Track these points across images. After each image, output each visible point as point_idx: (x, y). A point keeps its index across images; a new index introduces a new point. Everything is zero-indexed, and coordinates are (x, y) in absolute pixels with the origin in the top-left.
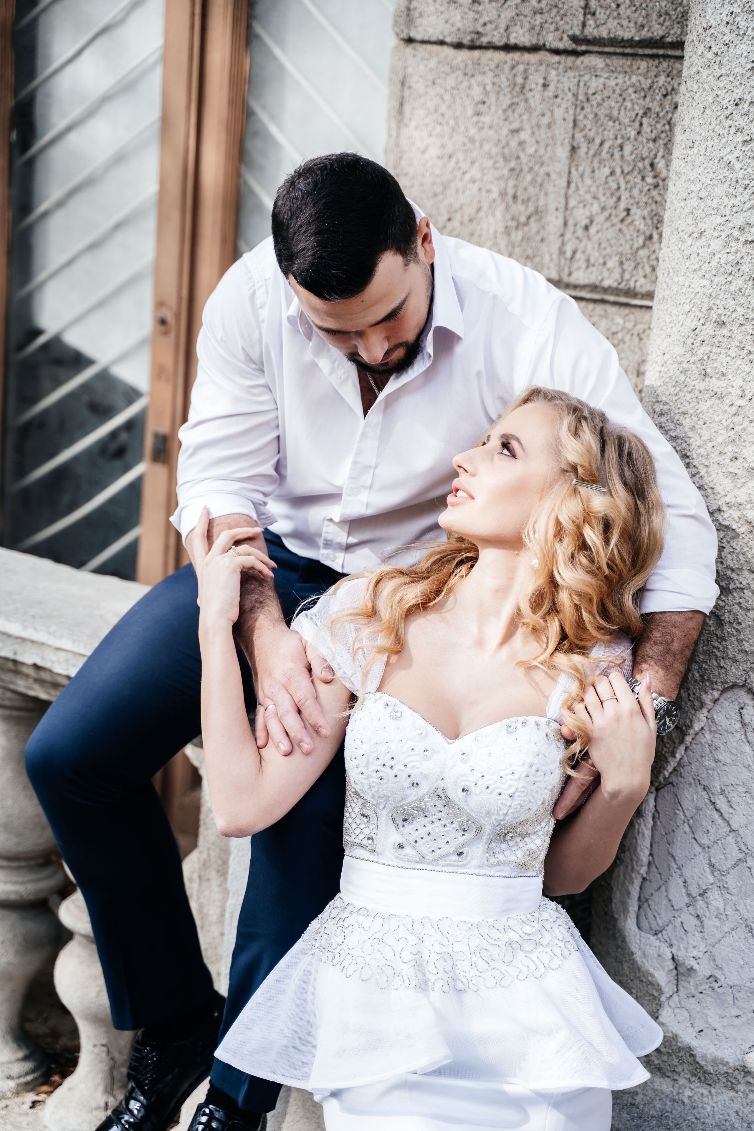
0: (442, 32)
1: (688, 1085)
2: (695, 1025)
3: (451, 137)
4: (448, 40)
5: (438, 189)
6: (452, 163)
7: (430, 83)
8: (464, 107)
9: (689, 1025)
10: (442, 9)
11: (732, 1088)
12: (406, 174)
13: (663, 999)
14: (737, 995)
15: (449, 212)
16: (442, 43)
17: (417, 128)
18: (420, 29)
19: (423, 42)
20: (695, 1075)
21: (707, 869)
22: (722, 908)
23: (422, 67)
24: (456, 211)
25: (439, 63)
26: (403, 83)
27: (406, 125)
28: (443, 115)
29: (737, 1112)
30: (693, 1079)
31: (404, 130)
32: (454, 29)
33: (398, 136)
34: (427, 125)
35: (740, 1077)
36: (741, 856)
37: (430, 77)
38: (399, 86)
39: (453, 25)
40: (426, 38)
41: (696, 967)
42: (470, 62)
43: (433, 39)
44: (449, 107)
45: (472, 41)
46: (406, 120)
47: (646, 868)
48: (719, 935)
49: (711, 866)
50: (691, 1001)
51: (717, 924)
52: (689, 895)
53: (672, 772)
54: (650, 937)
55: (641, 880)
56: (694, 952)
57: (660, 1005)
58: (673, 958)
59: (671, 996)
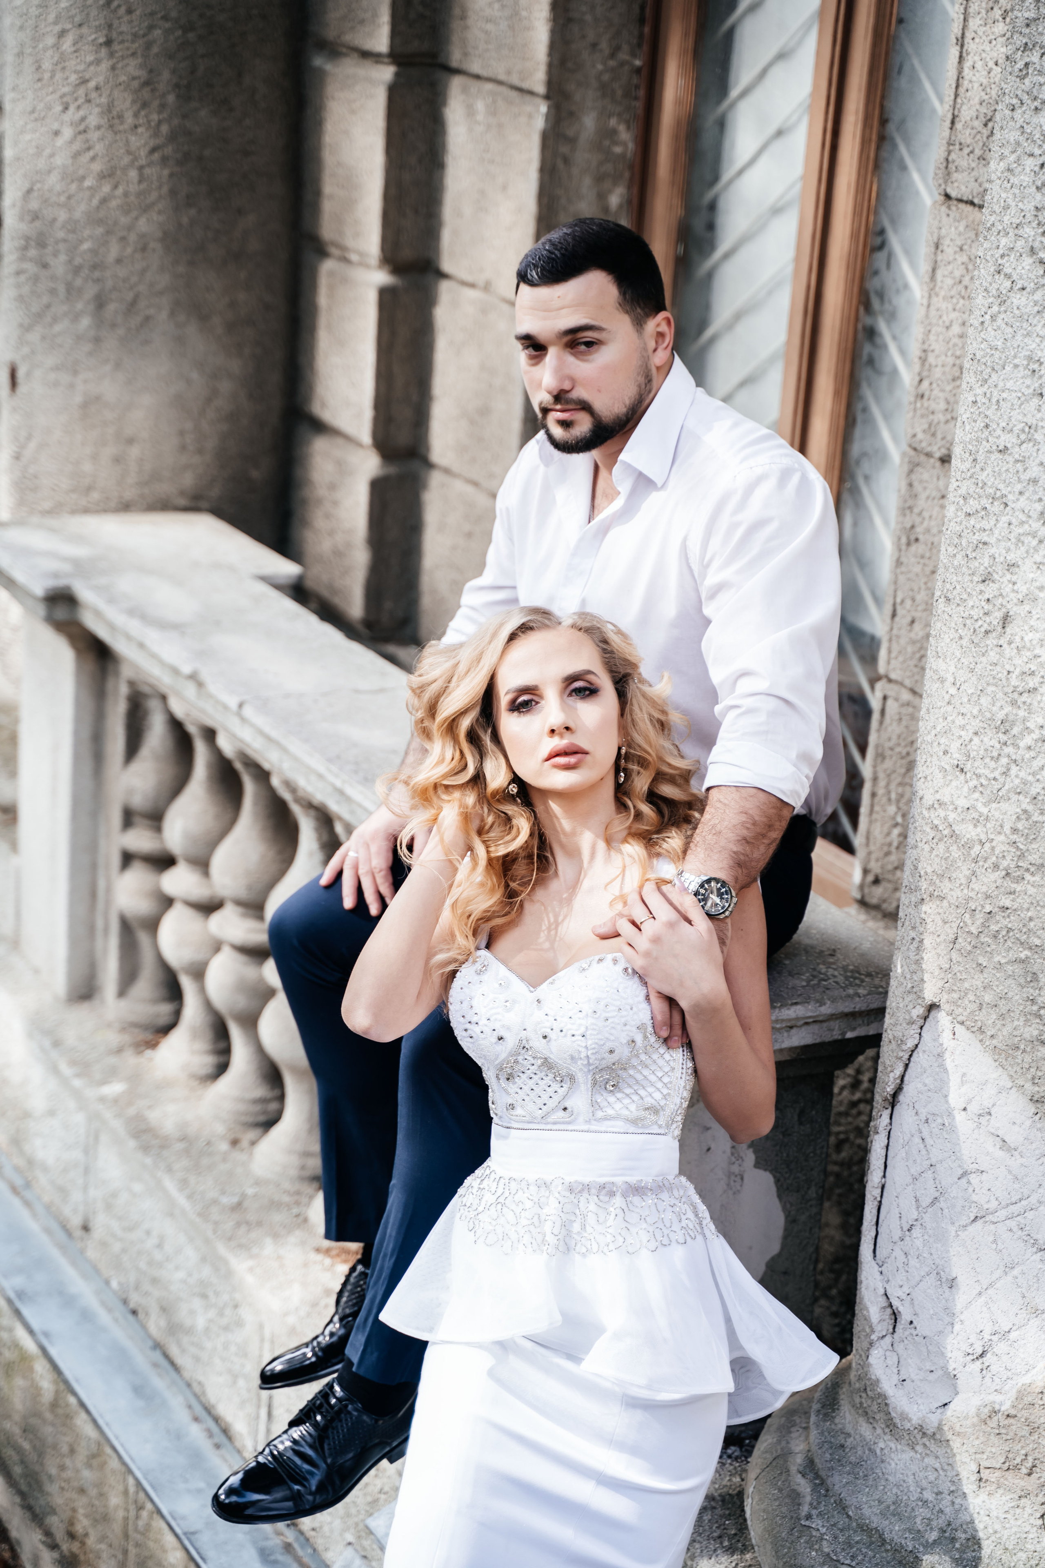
1: (882, 1435)
2: (901, 1373)
4: (976, 201)
7: (958, 249)
9: (896, 1371)
10: (973, 165)
11: (913, 1448)
13: (874, 1337)
14: (930, 1347)
17: (944, 298)
18: (956, 184)
19: (960, 200)
20: (888, 1426)
21: (914, 1203)
22: (921, 1248)
23: (953, 229)
25: (967, 226)
26: (937, 247)
27: (937, 295)
29: (914, 1474)
30: (887, 1430)
31: (934, 300)
34: (952, 297)
35: (918, 1436)
36: (937, 1194)
37: (959, 243)
38: (933, 250)
39: (980, 186)
40: (959, 196)
41: (901, 1308)
43: (965, 198)
46: (937, 288)
47: (879, 1190)
48: (918, 1278)
49: (917, 1201)
50: (902, 1345)
51: (918, 1265)
52: (902, 1228)
53: (899, 1089)
54: (876, 1267)
55: (876, 1203)
56: (900, 1293)
57: (871, 1344)
58: (886, 1295)
59: (884, 1337)
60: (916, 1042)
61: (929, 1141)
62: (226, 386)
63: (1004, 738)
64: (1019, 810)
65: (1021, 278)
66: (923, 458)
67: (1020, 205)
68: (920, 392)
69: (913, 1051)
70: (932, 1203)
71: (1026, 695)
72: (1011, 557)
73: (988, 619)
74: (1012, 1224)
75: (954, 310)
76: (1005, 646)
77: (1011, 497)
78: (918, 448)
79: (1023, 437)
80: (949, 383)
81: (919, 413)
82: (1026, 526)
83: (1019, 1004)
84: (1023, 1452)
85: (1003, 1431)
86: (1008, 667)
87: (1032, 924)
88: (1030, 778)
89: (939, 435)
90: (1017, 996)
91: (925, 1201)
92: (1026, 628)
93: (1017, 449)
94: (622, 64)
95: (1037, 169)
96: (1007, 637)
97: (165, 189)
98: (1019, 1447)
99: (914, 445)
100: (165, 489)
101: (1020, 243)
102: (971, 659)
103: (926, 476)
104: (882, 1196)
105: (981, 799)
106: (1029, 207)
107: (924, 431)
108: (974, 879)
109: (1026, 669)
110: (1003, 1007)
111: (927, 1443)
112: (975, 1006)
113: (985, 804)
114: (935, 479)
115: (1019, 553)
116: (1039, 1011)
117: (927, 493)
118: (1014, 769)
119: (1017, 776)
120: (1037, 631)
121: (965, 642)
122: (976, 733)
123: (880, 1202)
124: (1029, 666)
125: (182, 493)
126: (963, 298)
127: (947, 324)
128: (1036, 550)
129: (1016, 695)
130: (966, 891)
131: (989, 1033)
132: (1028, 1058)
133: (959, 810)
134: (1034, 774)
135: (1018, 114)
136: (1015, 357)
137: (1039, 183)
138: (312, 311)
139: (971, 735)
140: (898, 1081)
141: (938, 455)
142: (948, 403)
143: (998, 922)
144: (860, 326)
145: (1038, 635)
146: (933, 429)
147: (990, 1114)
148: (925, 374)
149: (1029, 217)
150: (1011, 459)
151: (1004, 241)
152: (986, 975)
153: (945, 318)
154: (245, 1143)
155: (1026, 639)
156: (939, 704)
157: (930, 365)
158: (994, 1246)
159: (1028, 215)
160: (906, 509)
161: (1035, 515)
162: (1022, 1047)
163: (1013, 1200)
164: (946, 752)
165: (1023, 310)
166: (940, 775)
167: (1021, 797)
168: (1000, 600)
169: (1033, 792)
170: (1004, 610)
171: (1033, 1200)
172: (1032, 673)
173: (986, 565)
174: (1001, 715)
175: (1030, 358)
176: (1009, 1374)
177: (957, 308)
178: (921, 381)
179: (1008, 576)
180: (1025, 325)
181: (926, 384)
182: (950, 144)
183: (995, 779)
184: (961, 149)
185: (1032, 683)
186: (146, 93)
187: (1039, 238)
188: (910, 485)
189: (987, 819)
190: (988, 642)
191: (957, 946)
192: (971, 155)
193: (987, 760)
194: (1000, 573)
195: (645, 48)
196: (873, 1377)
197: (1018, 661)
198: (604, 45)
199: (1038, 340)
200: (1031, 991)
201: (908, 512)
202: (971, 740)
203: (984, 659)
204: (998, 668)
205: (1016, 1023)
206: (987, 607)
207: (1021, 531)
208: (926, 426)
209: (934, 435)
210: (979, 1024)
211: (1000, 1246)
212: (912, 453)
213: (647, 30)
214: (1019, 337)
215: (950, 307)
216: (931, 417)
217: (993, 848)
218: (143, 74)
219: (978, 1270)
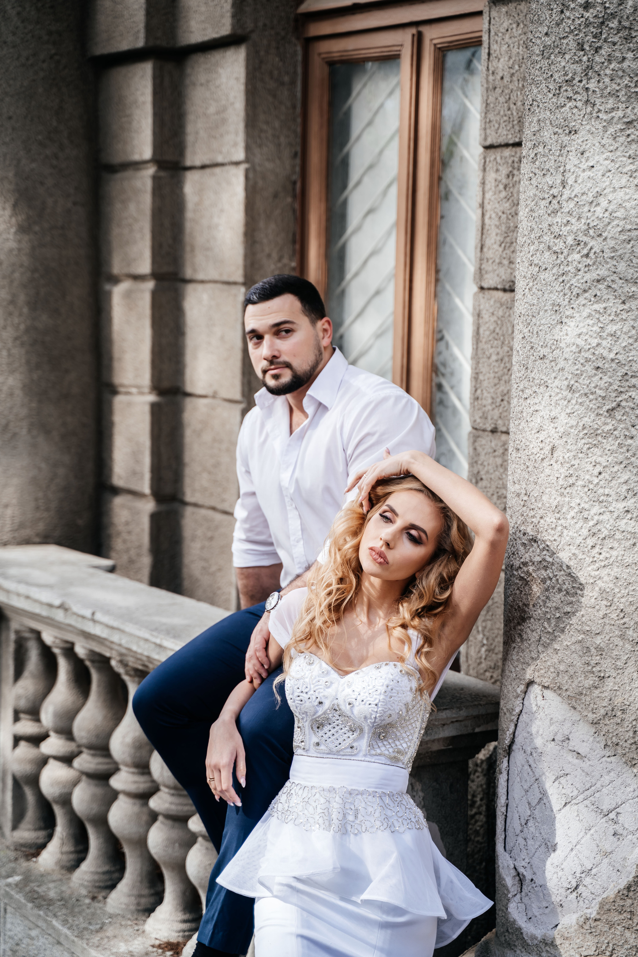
0: (496, 282)
2: (528, 914)
3: (502, 348)
4: (499, 287)
5: (496, 381)
6: (502, 365)
7: (491, 314)
8: (508, 328)
9: (525, 914)
10: (495, 268)
12: (482, 372)
13: (510, 896)
14: (545, 892)
15: (502, 396)
16: (496, 289)
17: (486, 343)
18: (486, 281)
19: (489, 289)
20: (523, 947)
21: (527, 806)
22: (534, 832)
23: (487, 305)
24: (505, 395)
25: (496, 301)
26: (479, 315)
27: (481, 342)
28: (498, 334)
30: (523, 950)
31: (480, 345)
32: (501, 280)
33: (477, 348)
34: (490, 341)
35: (543, 947)
36: (541, 796)
37: (491, 311)
38: (477, 317)
39: (501, 277)
40: (489, 287)
41: (525, 873)
42: (509, 300)
43: (492, 287)
44: (500, 329)
45: (510, 286)
46: (481, 338)
47: (505, 808)
48: (534, 851)
49: (529, 804)
50: (527, 898)
51: (533, 843)
52: (521, 824)
53: (512, 742)
54: (507, 855)
55: (504, 817)
56: (523, 863)
57: (508, 900)
58: (515, 868)
59: (516, 895)
60: (521, 709)
61: (533, 765)
62: (61, 471)
63: (558, 516)
64: (570, 554)
65: (544, 264)
66: (481, 433)
67: (540, 226)
68: (476, 396)
69: (519, 715)
70: (539, 802)
71: (568, 488)
72: (553, 414)
73: (542, 452)
74: (587, 802)
75: (492, 347)
76: (554, 464)
77: (549, 381)
78: (478, 427)
79: (553, 347)
80: (492, 388)
81: (476, 408)
82: (560, 395)
83: (580, 668)
84: (606, 941)
85: (593, 930)
86: (557, 475)
87: (584, 619)
88: (575, 535)
89: (489, 418)
90: (579, 664)
91: (534, 803)
92: (565, 451)
93: (551, 355)
94: (285, 265)
95: (547, 205)
96: (555, 459)
97: (23, 361)
98: (603, 939)
99: (475, 426)
100: (27, 532)
101: (542, 245)
102: (535, 477)
103: (483, 442)
104: (507, 812)
105: (548, 554)
106: (545, 225)
107: (481, 418)
108: (548, 601)
109: (567, 474)
110: (571, 671)
111: (549, 949)
112: (554, 675)
113: (550, 557)
114: (489, 443)
115: (557, 410)
116: (592, 668)
117: (485, 451)
118: (565, 532)
119: (567, 536)
120: (571, 451)
121: (530, 469)
122: (541, 518)
123: (506, 816)
124: (568, 472)
125: (38, 535)
126: (496, 340)
127: (489, 355)
128: (567, 407)
129: (563, 490)
130: (544, 609)
131: (564, 689)
132: (588, 699)
133: (536, 563)
134: (577, 532)
135: (534, 181)
136: (545, 306)
137: (549, 212)
138: (110, 425)
139: (538, 519)
140: (512, 736)
141: (489, 429)
142: (493, 398)
143: (564, 622)
144: (434, 384)
145: (572, 454)
146: (485, 415)
147: (569, 739)
148: (478, 386)
149: (546, 231)
150: (547, 361)
151: (532, 248)
152: (559, 655)
153: (487, 353)
154: (100, 898)
155: (566, 457)
156: (518, 509)
157: (481, 381)
158: (578, 818)
159: (545, 230)
160: (473, 463)
161: (564, 388)
162: (584, 692)
163: (587, 788)
164: (524, 534)
165: (547, 280)
166: (522, 548)
167: (571, 547)
168: (549, 439)
169: (578, 542)
170: (552, 444)
171: (598, 785)
172: (571, 475)
173: (539, 422)
174: (555, 503)
175: (553, 305)
176: (593, 896)
177: (494, 346)
178: (476, 390)
179: (552, 425)
180: (549, 288)
181: (479, 391)
182: (481, 260)
183: (555, 540)
184: (487, 261)
185: (571, 481)
186: (11, 308)
187: (552, 241)
188: (475, 449)
189: (553, 564)
190: (544, 465)
191: (541, 642)
192: (494, 264)
193: (550, 531)
194: (547, 425)
195: (297, 256)
196: (512, 920)
197: (562, 470)
198: (275, 255)
199: (557, 294)
200: (587, 658)
201: (475, 465)
202: (539, 522)
203: (542, 475)
204: (551, 477)
205: (580, 679)
206: (541, 445)
207: (557, 398)
208: (481, 414)
209: (486, 418)
210: (558, 684)
211: (581, 818)
212: (474, 431)
213: (298, 247)
214: (546, 295)
215: (489, 346)
216: (484, 409)
217: (557, 580)
218: (9, 297)
219: (570, 835)
